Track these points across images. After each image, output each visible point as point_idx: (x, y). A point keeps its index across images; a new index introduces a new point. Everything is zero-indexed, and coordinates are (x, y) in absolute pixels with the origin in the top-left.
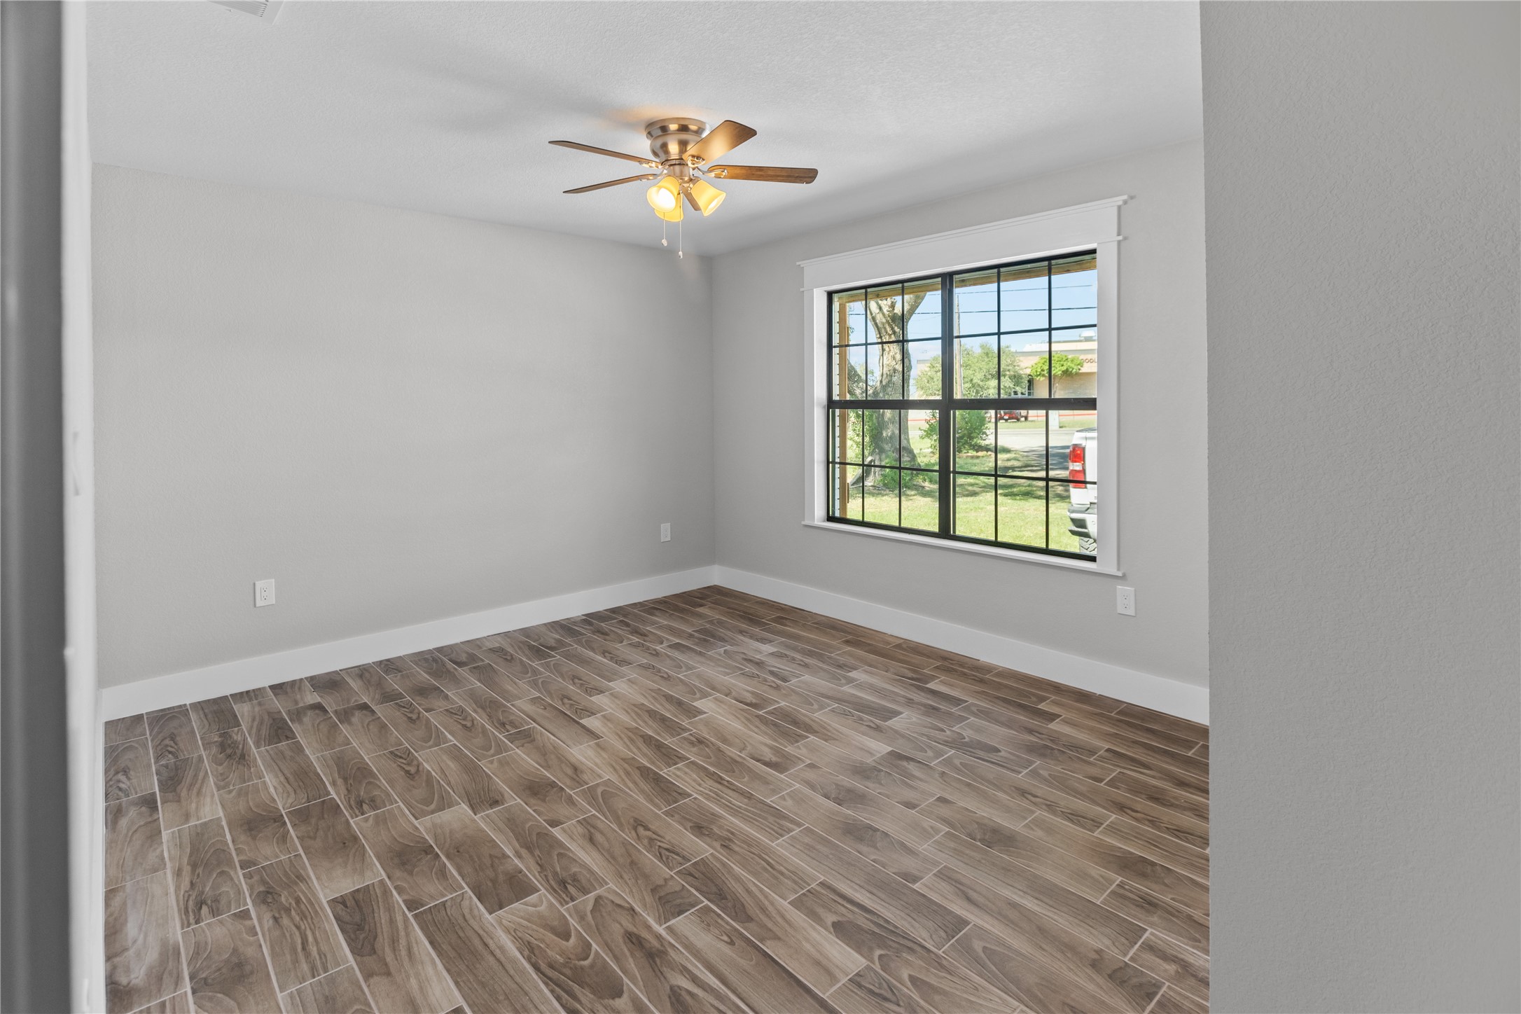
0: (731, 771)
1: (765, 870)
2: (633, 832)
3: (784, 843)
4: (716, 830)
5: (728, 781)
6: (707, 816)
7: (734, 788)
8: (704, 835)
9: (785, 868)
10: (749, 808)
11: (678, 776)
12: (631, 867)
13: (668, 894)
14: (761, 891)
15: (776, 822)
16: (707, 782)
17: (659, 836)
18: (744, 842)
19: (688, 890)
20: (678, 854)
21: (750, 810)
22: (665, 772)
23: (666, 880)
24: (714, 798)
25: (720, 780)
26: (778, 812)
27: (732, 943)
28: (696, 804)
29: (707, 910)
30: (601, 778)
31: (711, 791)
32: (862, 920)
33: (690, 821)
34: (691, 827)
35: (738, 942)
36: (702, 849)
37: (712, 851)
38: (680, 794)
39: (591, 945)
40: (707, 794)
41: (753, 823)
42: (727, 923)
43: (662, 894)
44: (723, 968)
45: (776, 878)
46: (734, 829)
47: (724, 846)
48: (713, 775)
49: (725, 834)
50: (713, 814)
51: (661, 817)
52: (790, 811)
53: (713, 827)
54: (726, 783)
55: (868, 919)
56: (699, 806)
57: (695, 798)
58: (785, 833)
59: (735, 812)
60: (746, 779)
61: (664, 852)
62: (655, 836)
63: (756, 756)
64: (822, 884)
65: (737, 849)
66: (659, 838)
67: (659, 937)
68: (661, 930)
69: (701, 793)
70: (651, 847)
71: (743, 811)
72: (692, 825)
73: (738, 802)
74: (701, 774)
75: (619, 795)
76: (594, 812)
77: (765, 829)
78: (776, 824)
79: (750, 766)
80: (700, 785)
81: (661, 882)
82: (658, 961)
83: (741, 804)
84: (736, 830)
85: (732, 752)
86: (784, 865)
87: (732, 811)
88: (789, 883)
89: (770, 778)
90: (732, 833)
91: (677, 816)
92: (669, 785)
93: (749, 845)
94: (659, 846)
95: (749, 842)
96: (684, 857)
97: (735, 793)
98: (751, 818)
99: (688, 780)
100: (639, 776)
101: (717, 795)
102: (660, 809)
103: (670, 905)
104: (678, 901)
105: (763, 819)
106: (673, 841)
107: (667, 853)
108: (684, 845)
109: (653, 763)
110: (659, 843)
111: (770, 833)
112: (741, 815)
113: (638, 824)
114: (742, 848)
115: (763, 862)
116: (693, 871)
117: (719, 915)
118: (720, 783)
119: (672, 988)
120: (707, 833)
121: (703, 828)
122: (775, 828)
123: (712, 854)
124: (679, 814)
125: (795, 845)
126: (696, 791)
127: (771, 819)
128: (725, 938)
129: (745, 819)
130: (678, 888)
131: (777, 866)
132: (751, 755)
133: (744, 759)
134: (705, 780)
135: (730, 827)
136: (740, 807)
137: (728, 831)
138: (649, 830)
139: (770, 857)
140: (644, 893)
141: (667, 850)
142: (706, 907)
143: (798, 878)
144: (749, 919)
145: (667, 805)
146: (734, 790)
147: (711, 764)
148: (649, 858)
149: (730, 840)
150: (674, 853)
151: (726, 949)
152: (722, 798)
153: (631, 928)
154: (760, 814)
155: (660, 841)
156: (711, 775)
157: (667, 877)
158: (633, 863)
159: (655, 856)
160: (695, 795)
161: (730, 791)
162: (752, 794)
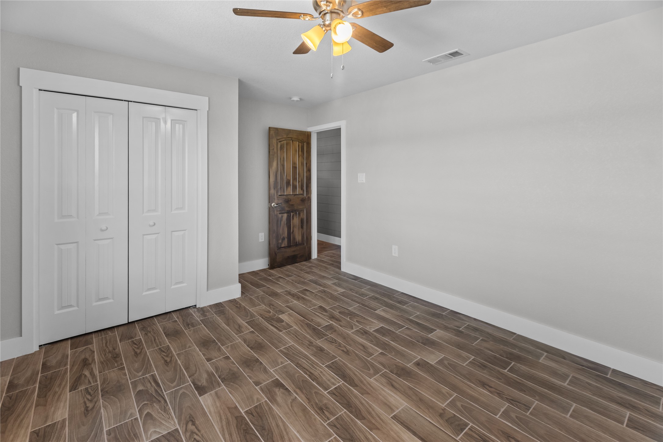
0: (305, 381)
1: (298, 335)
2: (348, 349)
3: (289, 344)
4: (315, 349)
5: (307, 374)
6: (318, 355)
7: (305, 370)
8: (319, 347)
9: (292, 336)
10: (299, 358)
11: (333, 378)
12: (345, 337)
13: (331, 330)
14: (301, 330)
15: (289, 352)
16: (317, 374)
17: (337, 348)
18: (304, 344)
19: (325, 331)
20: (329, 341)
21: (299, 357)
22: (341, 382)
23: (332, 333)
24: (314, 364)
25: (311, 375)
26: (286, 356)
27: (312, 320)
28: (323, 361)
29: (319, 326)
30: (375, 379)
31: (316, 368)
32: (275, 323)
33: (325, 353)
34: (325, 351)
35: (311, 320)
36: (319, 343)
37: (316, 342)
38: (331, 367)
39: (350, 319)
40: (318, 366)
41: (299, 351)
42: (313, 323)
43: (333, 330)
44: (315, 315)
45: (296, 333)
46: (307, 349)
47: (312, 343)
48: (314, 378)
49: (311, 348)
50: (315, 356)
51: (338, 356)
52: (281, 356)
53: (316, 350)
54: (308, 373)
55: (273, 323)
56: (322, 360)
57: (323, 364)
58: (288, 348)
59: (306, 357)
60: (297, 375)
61: (334, 342)
62: (339, 347)
63: (287, 394)
64: (281, 331)
65: (307, 342)
66: (337, 347)
67: (332, 321)
68: (331, 322)
69: (320, 367)
70: (339, 344)
71: (302, 357)
72: (325, 352)
73: (303, 362)
74: (320, 380)
75: (361, 367)
76: (368, 359)
77: (295, 349)
78: (289, 351)
79: (293, 385)
80: (321, 372)
81: (334, 333)
82: (331, 317)
83: (302, 360)
84: (306, 349)
85: (301, 399)
86: (291, 336)
87: (307, 357)
88: (292, 332)
89: (284, 376)
90: (308, 348)
91: (331, 355)
92: (337, 373)
93: (302, 343)
94: (336, 344)
95: (302, 344)
96: (327, 340)
97: (304, 367)
98: (299, 354)
99: (328, 376)
100: (355, 380)
101: (313, 366)
102: (339, 359)
103: (330, 328)
104: (327, 328)
105: (294, 353)
106: (331, 346)
107: (333, 341)
108: (327, 344)
109: (349, 389)
110: (336, 345)
111: (293, 347)
112: (303, 355)
113: (347, 353)
114: (305, 342)
115: (299, 337)
116: (324, 336)
117: (315, 325)
118: (311, 373)
119: (327, 313)
120: (318, 348)
121: (320, 350)
122: (290, 349)
123: (317, 341)
124: (330, 356)
125: (285, 343)
126: (323, 368)
127: (291, 353)
128: (314, 320)
129: (301, 353)
130: (328, 331)
131: (294, 336)
132: (290, 395)
133: (295, 391)
134: (318, 375)
135: (309, 350)
136: (303, 359)
137: (309, 349)
138: (342, 350)
139: (296, 339)
140: (338, 330)
141: (333, 343)
142: (319, 327)
143: (288, 333)
144: (306, 324)
145: (336, 361)
146: (304, 368)
147: (315, 387)
148: (340, 340)
149: (309, 345)
150: (330, 341)
151: (313, 318)
152: (310, 364)
153: (340, 323)
154: (295, 355)
155: (336, 346)
156: (315, 379)
157: (332, 334)
158: (345, 338)
159: (337, 341)
160: (323, 366)
161: (306, 368)
162: (296, 366)
